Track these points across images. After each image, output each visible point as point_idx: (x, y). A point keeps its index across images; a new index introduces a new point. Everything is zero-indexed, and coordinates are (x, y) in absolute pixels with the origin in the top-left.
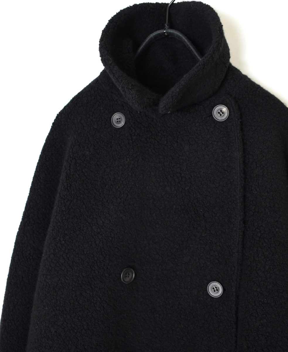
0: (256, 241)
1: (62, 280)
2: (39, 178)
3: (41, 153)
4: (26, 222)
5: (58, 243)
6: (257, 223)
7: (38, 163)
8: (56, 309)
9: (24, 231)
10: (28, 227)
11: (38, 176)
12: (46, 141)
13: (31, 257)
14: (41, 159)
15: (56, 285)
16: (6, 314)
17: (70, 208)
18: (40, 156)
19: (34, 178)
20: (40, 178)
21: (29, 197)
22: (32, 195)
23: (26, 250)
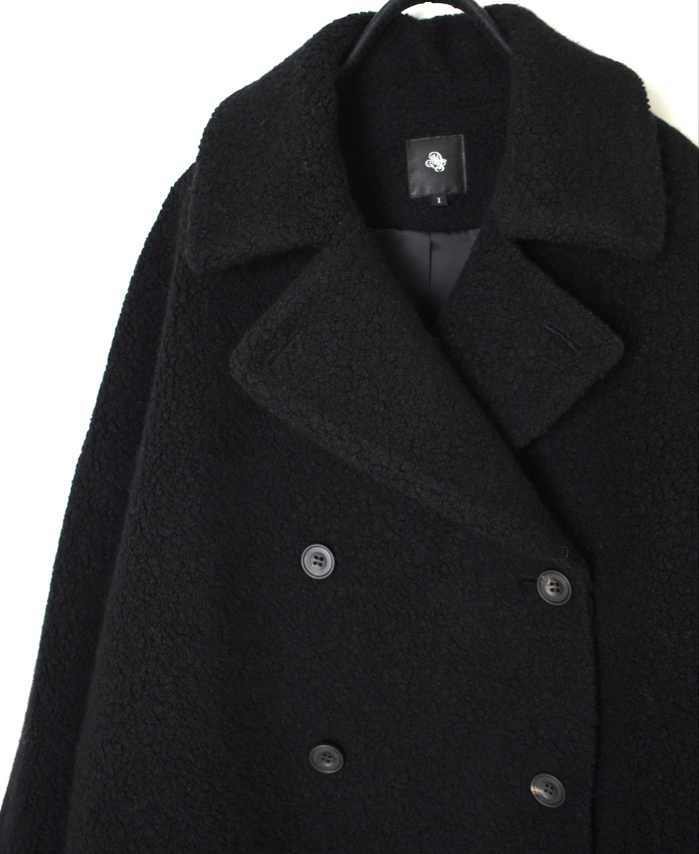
0: (654, 459)
1: (190, 567)
2: (129, 328)
3: (135, 272)
4: (98, 431)
5: (178, 482)
6: (653, 420)
7: (127, 296)
8: (177, 633)
9: (93, 452)
10: (103, 444)
11: (126, 324)
12: (146, 244)
13: (110, 513)
14: (134, 286)
15: (175, 577)
16: (49, 646)
17: (204, 400)
18: (133, 279)
19: (117, 330)
20: (133, 328)
21: (106, 374)
22: (114, 367)
23: (98, 496)
